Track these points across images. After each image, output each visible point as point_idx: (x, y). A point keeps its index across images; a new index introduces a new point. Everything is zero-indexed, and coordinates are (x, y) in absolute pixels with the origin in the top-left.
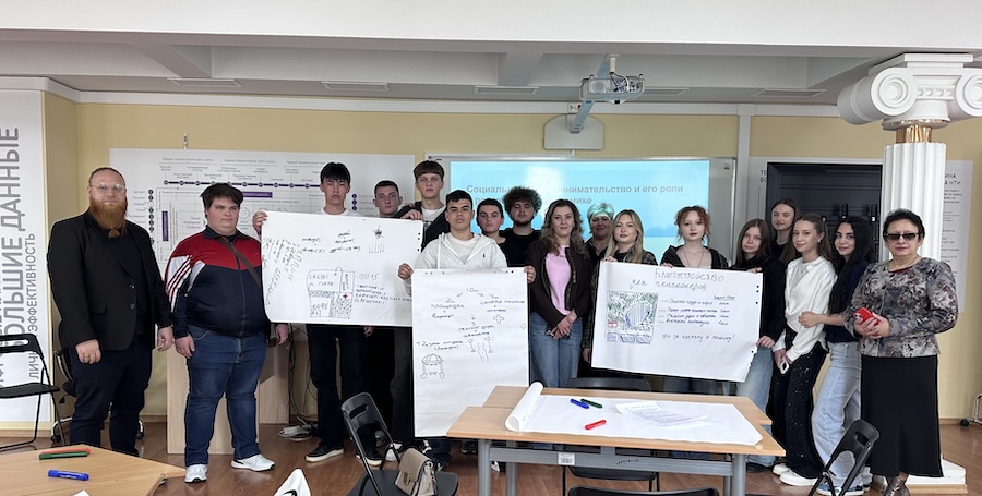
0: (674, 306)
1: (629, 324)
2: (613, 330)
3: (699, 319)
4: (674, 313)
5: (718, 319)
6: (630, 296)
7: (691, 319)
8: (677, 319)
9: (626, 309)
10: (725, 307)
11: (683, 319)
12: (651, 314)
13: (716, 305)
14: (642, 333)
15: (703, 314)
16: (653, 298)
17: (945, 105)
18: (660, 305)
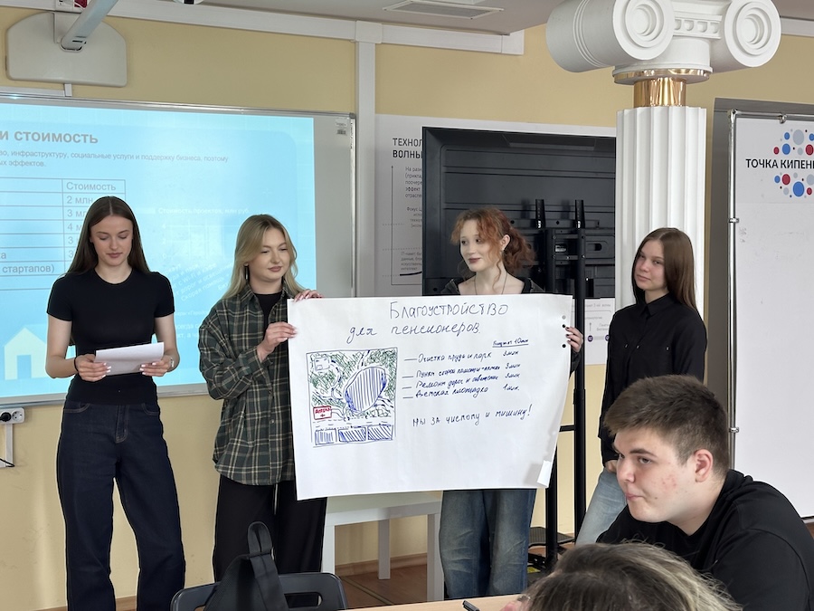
0: (427, 367)
1: (352, 408)
2: (324, 425)
3: (472, 385)
4: (427, 380)
5: (502, 381)
6: (349, 356)
7: (458, 387)
8: (434, 389)
9: (345, 382)
10: (513, 360)
11: (444, 388)
12: (388, 386)
13: (497, 357)
14: (376, 421)
15: (476, 375)
16: (391, 356)
17: (706, 46)
18: (403, 367)
